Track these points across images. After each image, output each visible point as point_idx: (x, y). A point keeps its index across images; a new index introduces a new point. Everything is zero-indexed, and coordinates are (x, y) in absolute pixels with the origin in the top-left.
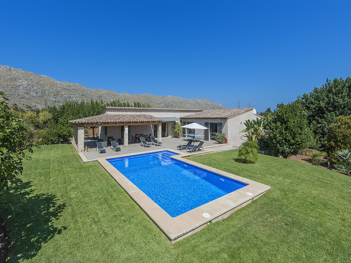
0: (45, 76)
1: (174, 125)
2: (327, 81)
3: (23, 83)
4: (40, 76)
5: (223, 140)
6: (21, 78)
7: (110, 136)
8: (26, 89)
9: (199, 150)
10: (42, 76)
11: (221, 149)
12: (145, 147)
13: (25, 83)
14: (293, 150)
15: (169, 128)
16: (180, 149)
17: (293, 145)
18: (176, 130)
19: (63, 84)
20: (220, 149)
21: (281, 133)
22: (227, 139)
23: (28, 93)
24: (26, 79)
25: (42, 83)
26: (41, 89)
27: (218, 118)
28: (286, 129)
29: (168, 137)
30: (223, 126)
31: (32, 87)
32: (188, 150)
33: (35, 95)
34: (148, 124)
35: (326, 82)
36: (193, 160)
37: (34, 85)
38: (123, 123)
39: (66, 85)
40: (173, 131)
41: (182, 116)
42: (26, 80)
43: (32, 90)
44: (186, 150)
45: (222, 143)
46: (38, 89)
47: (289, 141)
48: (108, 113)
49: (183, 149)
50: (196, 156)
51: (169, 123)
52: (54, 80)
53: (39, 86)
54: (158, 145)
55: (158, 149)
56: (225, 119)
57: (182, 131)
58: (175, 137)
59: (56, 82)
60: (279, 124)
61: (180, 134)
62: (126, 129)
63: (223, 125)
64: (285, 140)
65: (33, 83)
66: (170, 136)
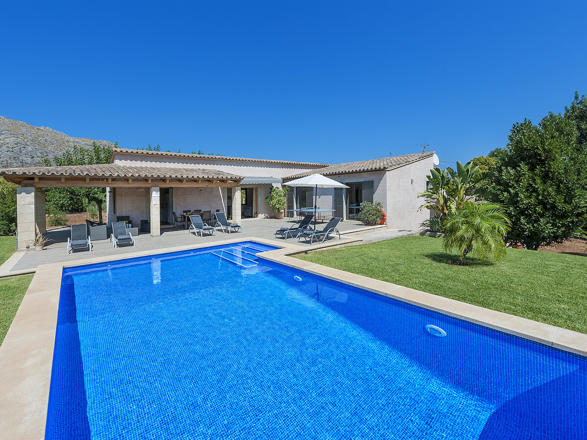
0: (48, 128)
1: (270, 192)
2: (576, 98)
3: (7, 140)
4: (38, 129)
5: (377, 218)
6: (3, 132)
7: (124, 216)
8: (13, 151)
9: (329, 238)
10: (42, 128)
11: (377, 236)
12: (200, 235)
13: (11, 140)
14: (563, 229)
15: (260, 200)
16: (284, 238)
17: (564, 216)
18: (274, 201)
19: (80, 141)
20: (374, 236)
21: (531, 190)
22: (384, 216)
23: (17, 158)
24: (13, 133)
25: (43, 140)
26: (40, 151)
27: (364, 171)
28: (545, 177)
29: (257, 218)
30: (375, 188)
31: (24, 147)
32: (303, 239)
33: (29, 160)
34: (210, 185)
35: (573, 100)
36: (317, 261)
37: (28, 143)
38: (146, 179)
39: (84, 143)
40: (268, 203)
41: (285, 176)
42: (13, 136)
43: (23, 152)
44: (296, 239)
45: (375, 224)
46: (35, 150)
47: (554, 207)
48: (118, 162)
49: (289, 237)
50: (323, 251)
51: (259, 190)
52: (64, 134)
53: (37, 145)
54: (232, 232)
55: (229, 238)
56: (382, 171)
57: (286, 205)
58: (271, 218)
59: (67, 138)
60: (524, 167)
61: (283, 211)
62: (153, 195)
63: (375, 184)
64: (543, 203)
65: (26, 140)
66: (261, 216)
